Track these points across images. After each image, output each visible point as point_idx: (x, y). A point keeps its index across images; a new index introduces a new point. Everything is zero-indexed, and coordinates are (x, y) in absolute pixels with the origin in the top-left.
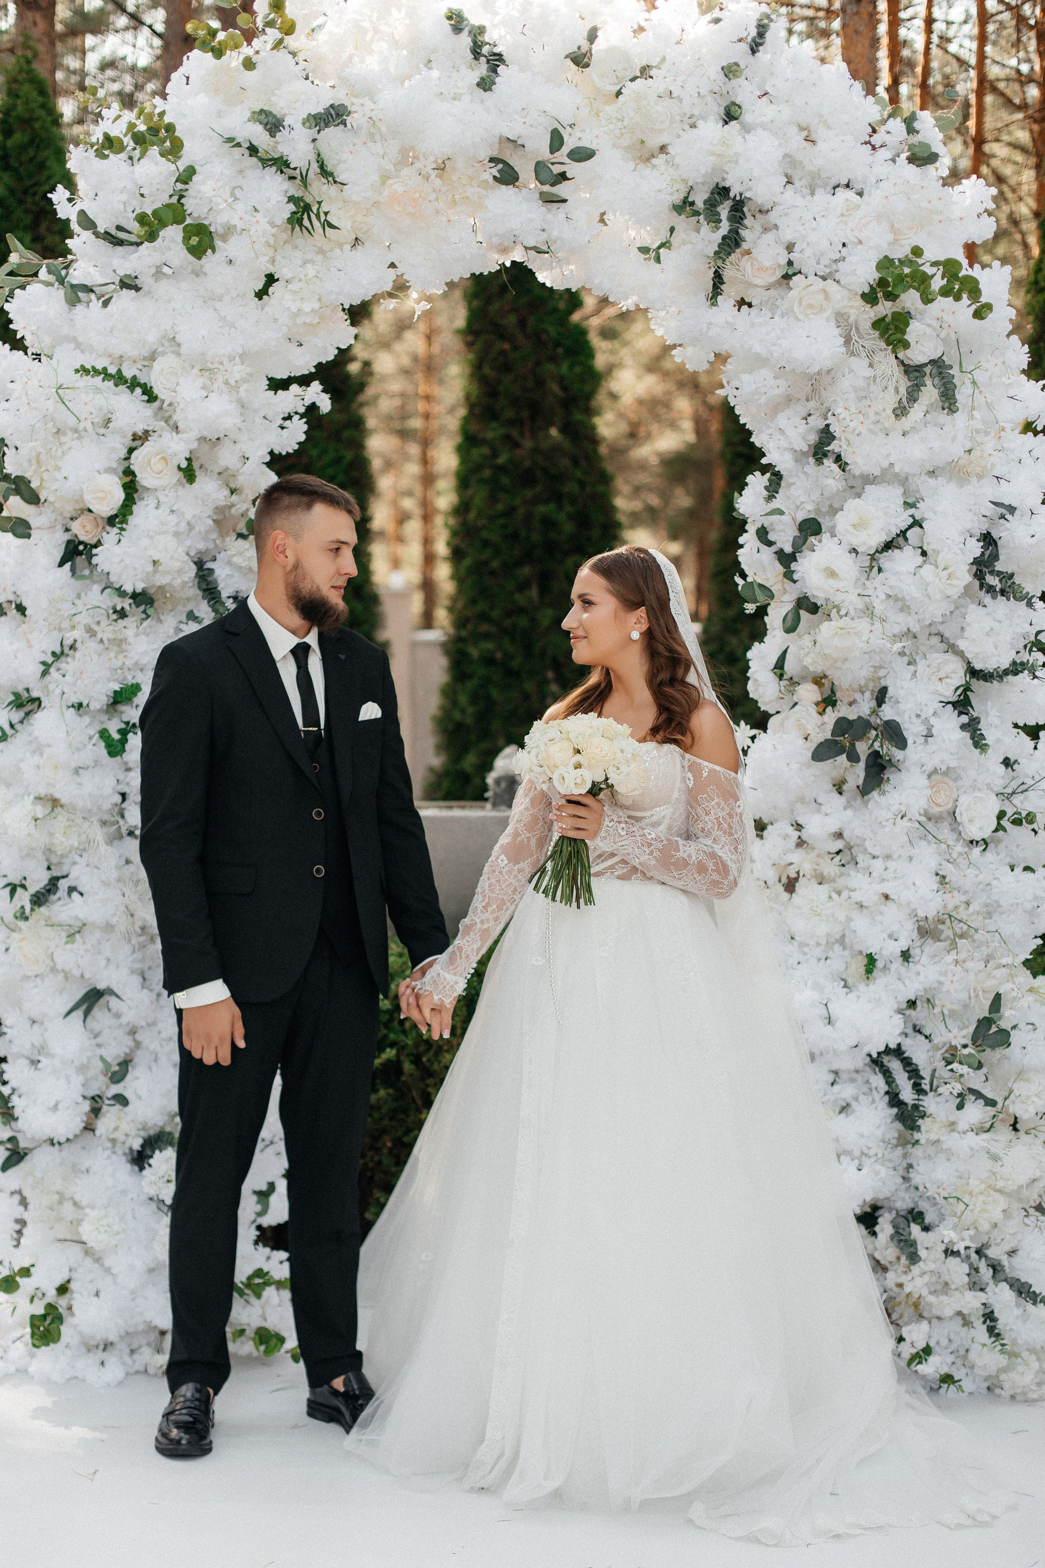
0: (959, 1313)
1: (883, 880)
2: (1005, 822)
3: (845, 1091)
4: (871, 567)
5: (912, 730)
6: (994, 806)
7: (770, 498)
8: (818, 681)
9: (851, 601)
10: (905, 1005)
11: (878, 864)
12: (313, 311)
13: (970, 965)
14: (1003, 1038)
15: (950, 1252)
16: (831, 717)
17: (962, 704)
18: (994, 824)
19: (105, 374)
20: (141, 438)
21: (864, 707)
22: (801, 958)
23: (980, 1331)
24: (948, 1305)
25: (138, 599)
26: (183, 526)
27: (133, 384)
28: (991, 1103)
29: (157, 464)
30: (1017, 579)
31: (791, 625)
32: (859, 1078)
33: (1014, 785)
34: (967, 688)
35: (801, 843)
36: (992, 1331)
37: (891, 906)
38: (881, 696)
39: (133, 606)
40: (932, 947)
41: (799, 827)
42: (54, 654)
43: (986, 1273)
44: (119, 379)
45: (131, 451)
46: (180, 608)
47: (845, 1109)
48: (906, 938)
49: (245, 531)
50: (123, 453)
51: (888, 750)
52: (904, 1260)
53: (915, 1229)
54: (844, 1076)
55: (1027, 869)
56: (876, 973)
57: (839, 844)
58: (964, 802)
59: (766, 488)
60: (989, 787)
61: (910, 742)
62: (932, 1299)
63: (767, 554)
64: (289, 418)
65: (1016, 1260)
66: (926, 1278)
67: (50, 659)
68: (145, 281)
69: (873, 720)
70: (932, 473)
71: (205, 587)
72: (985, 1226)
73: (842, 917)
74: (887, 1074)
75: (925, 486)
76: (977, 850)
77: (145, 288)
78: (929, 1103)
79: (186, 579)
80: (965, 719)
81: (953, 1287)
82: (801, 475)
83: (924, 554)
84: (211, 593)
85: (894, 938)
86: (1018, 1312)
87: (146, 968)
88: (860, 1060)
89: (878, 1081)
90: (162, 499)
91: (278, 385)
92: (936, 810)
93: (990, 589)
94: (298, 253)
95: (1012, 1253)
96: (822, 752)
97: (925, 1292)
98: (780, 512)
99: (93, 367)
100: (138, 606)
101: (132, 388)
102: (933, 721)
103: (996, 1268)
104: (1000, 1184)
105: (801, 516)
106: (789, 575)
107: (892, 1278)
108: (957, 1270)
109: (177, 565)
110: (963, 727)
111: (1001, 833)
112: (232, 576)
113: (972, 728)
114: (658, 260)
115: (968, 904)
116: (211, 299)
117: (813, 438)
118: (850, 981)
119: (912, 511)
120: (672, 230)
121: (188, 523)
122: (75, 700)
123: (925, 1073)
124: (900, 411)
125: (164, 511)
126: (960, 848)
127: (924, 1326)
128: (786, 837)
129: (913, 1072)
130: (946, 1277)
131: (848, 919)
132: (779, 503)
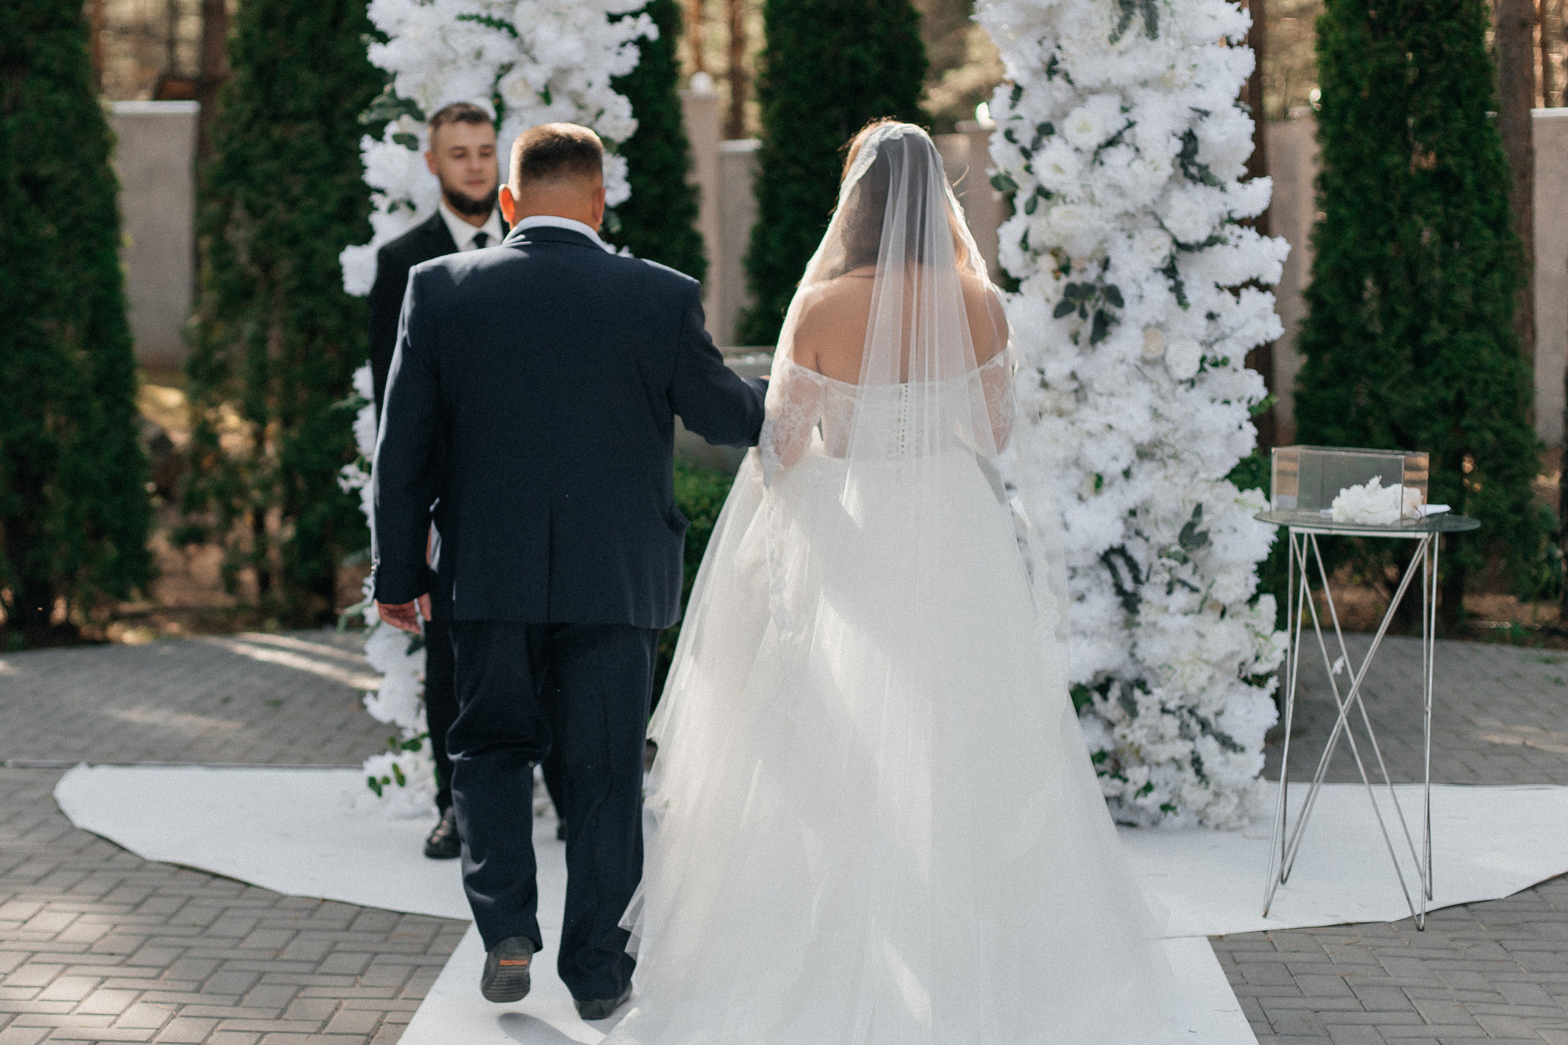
0: (1174, 760)
1: (1107, 413)
2: (1206, 366)
3: (1081, 584)
4: (1094, 160)
5: (1128, 293)
6: (1197, 352)
7: (1012, 106)
8: (1055, 252)
9: (1073, 190)
10: (1126, 514)
11: (1103, 402)
13: (1176, 480)
14: (1203, 539)
15: (1164, 711)
16: (1064, 281)
17: (1170, 271)
18: (1197, 366)
19: (478, 18)
20: (506, 68)
21: (1092, 274)
23: (1189, 773)
24: (1163, 752)
27: (500, 25)
28: (1194, 590)
29: (520, 87)
30: (1211, 170)
31: (1031, 209)
32: (1093, 574)
33: (1217, 334)
34: (1173, 258)
35: (1044, 385)
36: (1199, 772)
37: (1114, 434)
38: (1105, 264)
40: (1148, 466)
41: (1042, 372)
43: (1196, 728)
44: (489, 22)
45: (499, 77)
47: (1081, 598)
48: (1127, 457)
50: (491, 79)
51: (1111, 309)
52: (1128, 717)
53: (1138, 694)
54: (1080, 572)
55: (1227, 402)
56: (1104, 489)
57: (1074, 385)
58: (1172, 349)
59: (1010, 97)
60: (1194, 337)
61: (1127, 302)
62: (1150, 748)
63: (1013, 150)
64: (623, 45)
65: (1221, 720)
66: (1145, 731)
69: (1098, 285)
70: (1145, 84)
72: (1193, 689)
73: (1075, 443)
74: (1113, 569)
75: (1138, 94)
76: (1181, 389)
78: (1146, 592)
80: (1171, 283)
81: (1168, 738)
82: (1037, 88)
83: (1137, 150)
85: (1115, 458)
86: (1220, 758)
88: (1092, 560)
89: (1106, 575)
90: (524, 116)
91: (614, 19)
92: (1150, 356)
93: (1192, 178)
95: (1219, 714)
96: (1061, 311)
97: (1144, 742)
98: (1019, 118)
99: (469, 14)
101: (499, 28)
102: (1145, 285)
103: (1204, 725)
104: (1205, 656)
105: (1038, 121)
106: (1028, 169)
107: (1118, 731)
108: (1171, 725)
110: (1171, 289)
111: (1204, 374)
113: (1178, 290)
115: (1176, 430)
117: (1047, 58)
118: (1085, 495)
119: (1126, 115)
123: (1144, 569)
124: (1114, 39)
126: (1166, 386)
127: (1145, 769)
128: (1032, 379)
129: (1133, 566)
130: (1161, 730)
131: (1081, 445)
132: (1021, 110)
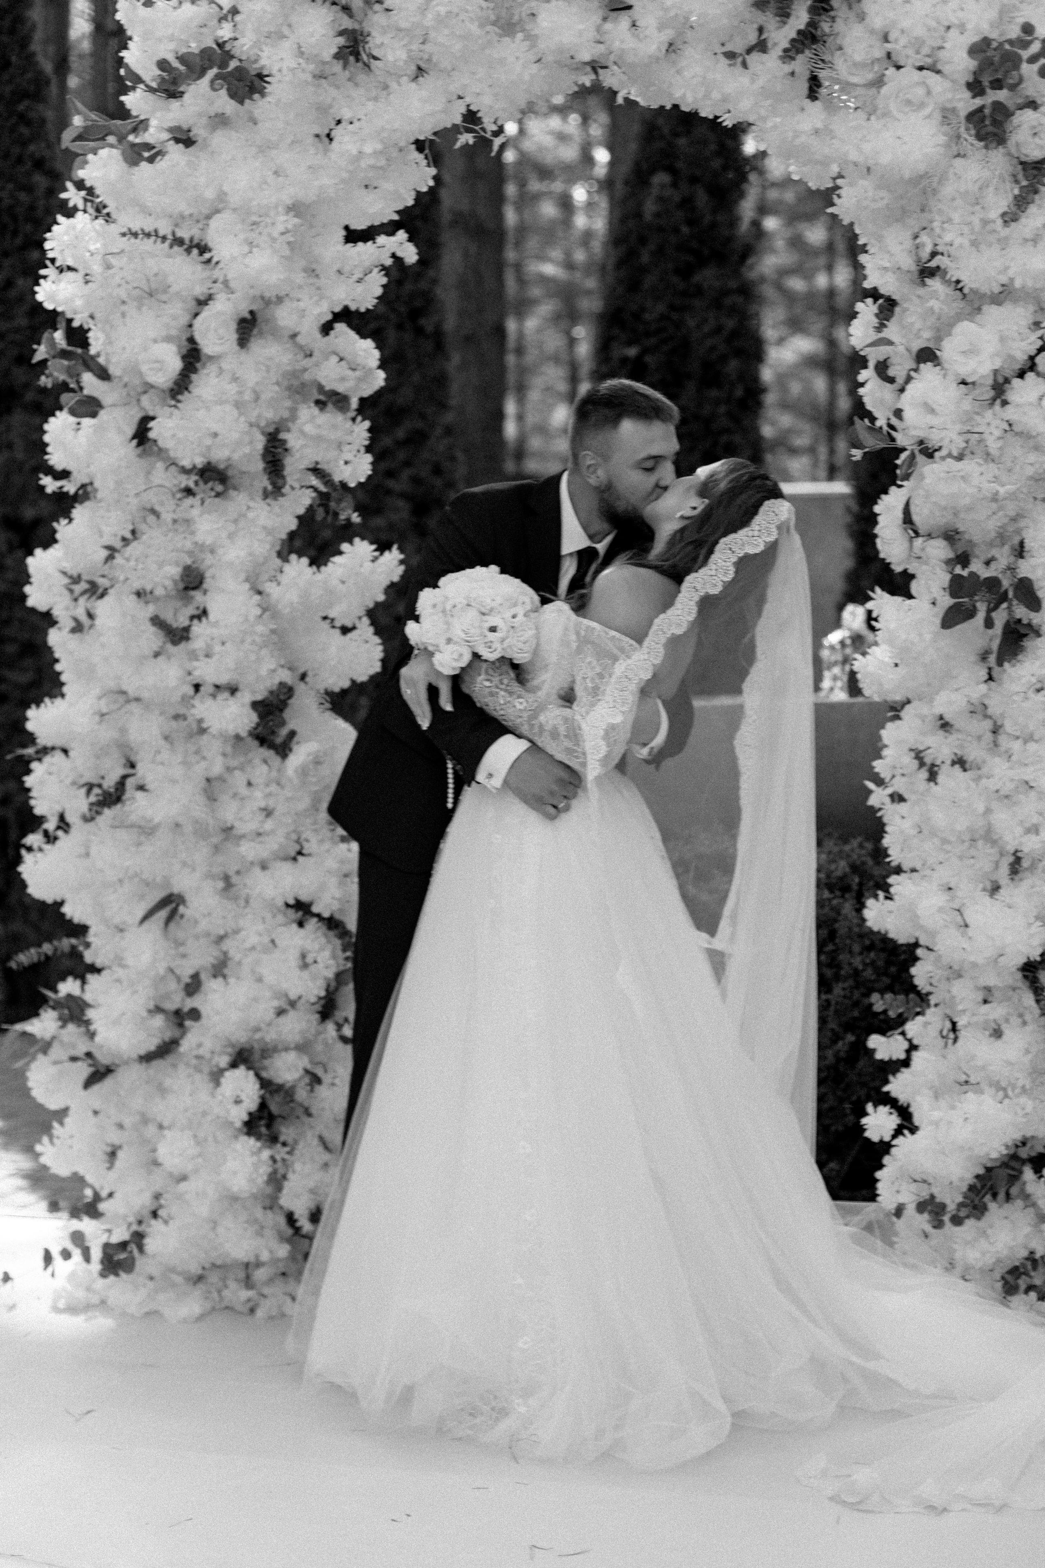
1: (1024, 765)
3: (998, 1011)
4: (994, 400)
7: (881, 327)
9: (952, 440)
11: (1016, 746)
12: (375, 153)
19: (157, 236)
20: (203, 302)
21: (1001, 564)
22: (941, 857)
25: (207, 474)
26: (246, 396)
27: (188, 245)
29: (217, 329)
32: (1013, 997)
35: (943, 725)
37: (1033, 794)
39: (201, 483)
42: (124, 539)
44: (178, 241)
45: (193, 316)
47: (997, 1033)
50: (183, 319)
54: (997, 994)
56: (1025, 874)
57: (984, 724)
59: (877, 315)
63: (890, 392)
64: (364, 271)
67: (118, 544)
68: (199, 132)
69: (1010, 579)
71: (271, 459)
73: (981, 808)
74: (1035, 991)
77: (200, 140)
79: (254, 453)
82: (914, 298)
87: (231, 873)
88: (1010, 975)
89: (1029, 999)
90: (225, 365)
91: (353, 236)
94: (362, 91)
96: (952, 617)
98: (890, 343)
99: (142, 230)
100: (206, 483)
101: (188, 251)
105: (917, 345)
114: (745, 65)
116: (265, 148)
117: (925, 256)
118: (1000, 883)
120: (761, 30)
121: (254, 392)
122: (137, 585)
125: (226, 379)
131: (988, 811)
132: (892, 331)
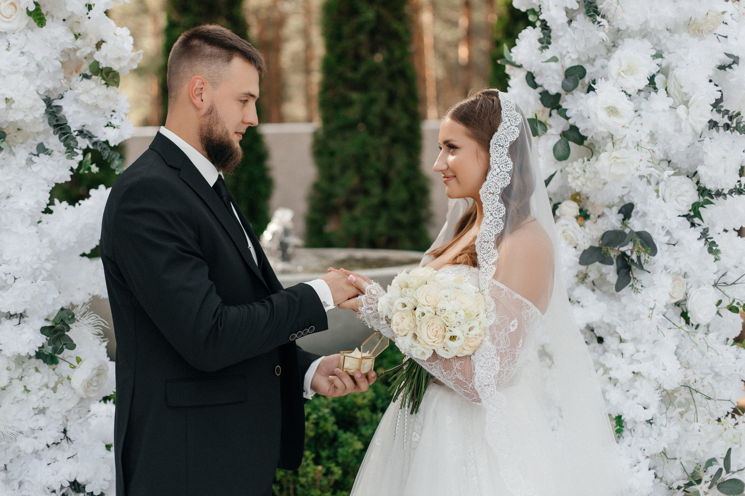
2: (721, 309)
5: (660, 239)
6: (714, 296)
7: (544, 48)
8: (575, 198)
16: (590, 230)
17: (694, 217)
18: (714, 311)
21: (615, 221)
26: (33, 67)
30: (743, 117)
31: (562, 154)
34: (697, 205)
37: (642, 381)
38: (628, 211)
40: (672, 413)
46: (30, 141)
49: (88, 73)
51: (639, 256)
56: (626, 434)
58: (693, 295)
59: (539, 40)
61: (658, 249)
70: (669, 30)
75: (670, 40)
79: (38, 116)
84: (61, 129)
90: (13, 41)
96: (589, 258)
102: (676, 232)
105: (569, 64)
109: (28, 103)
110: (699, 237)
111: (719, 318)
112: (79, 112)
119: (659, 61)
121: (37, 65)
125: (14, 52)
